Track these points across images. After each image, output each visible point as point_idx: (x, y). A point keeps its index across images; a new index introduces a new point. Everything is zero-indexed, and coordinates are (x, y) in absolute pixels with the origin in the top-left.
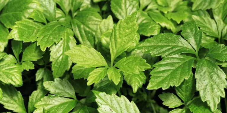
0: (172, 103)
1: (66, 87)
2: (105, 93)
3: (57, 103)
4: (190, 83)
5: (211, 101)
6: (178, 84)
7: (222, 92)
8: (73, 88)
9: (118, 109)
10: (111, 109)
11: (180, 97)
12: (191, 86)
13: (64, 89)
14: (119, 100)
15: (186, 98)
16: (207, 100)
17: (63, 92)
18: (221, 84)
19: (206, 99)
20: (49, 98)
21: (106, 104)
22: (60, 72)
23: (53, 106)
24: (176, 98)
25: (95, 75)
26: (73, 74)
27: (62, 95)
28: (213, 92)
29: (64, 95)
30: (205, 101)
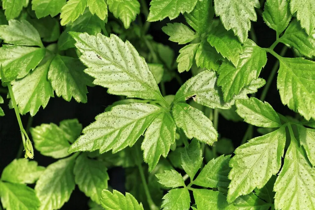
0: (182, 36)
1: (26, 31)
2: (87, 34)
3: (17, 56)
4: (205, 6)
5: (239, 27)
6: (190, 9)
7: (252, 14)
8: (36, 32)
9: (109, 54)
10: (99, 56)
11: (192, 27)
12: (206, 9)
13: (24, 34)
14: (108, 41)
15: (200, 28)
16: (233, 27)
17: (24, 39)
18: (249, 3)
19: (231, 25)
20: (5, 50)
21: (90, 49)
22: (14, 10)
23: (11, 60)
24: (187, 29)
25: (70, 9)
26: (34, 11)
27: (23, 43)
28: (239, 15)
29: (25, 44)
30: (230, 28)
